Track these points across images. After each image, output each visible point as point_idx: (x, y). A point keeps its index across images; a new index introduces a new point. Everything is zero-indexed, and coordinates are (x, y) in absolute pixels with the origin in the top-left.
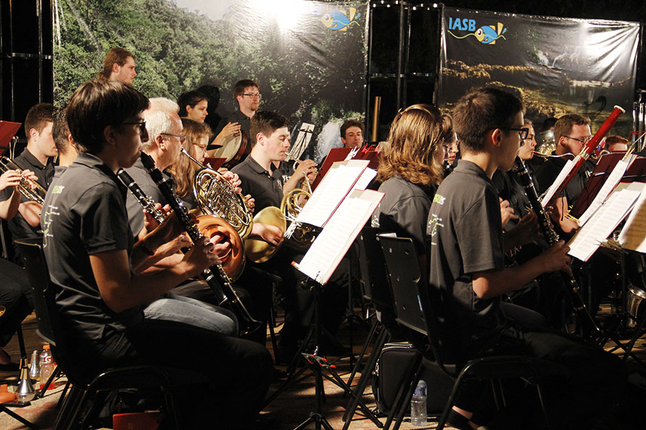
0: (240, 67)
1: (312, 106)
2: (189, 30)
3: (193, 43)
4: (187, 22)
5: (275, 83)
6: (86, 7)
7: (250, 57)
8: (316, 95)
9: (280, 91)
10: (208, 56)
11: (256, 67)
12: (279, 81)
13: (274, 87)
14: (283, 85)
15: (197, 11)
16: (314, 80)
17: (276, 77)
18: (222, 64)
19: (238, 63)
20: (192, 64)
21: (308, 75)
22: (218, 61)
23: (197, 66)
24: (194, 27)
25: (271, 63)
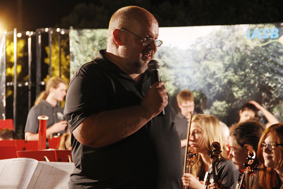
0: (206, 81)
1: (273, 107)
2: (164, 58)
3: (168, 67)
4: (162, 53)
5: (238, 91)
6: (91, 50)
7: (214, 74)
8: (276, 99)
9: (243, 97)
10: (179, 75)
11: (220, 80)
12: (241, 89)
13: (237, 94)
14: (245, 92)
15: (170, 45)
16: (275, 87)
17: (238, 86)
18: (191, 80)
19: (205, 78)
20: (167, 81)
21: (268, 83)
22: (188, 77)
23: (171, 83)
24: (168, 56)
25: (233, 76)
